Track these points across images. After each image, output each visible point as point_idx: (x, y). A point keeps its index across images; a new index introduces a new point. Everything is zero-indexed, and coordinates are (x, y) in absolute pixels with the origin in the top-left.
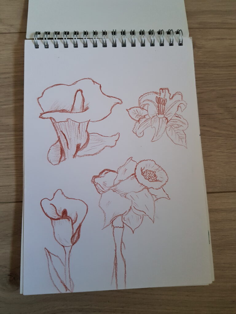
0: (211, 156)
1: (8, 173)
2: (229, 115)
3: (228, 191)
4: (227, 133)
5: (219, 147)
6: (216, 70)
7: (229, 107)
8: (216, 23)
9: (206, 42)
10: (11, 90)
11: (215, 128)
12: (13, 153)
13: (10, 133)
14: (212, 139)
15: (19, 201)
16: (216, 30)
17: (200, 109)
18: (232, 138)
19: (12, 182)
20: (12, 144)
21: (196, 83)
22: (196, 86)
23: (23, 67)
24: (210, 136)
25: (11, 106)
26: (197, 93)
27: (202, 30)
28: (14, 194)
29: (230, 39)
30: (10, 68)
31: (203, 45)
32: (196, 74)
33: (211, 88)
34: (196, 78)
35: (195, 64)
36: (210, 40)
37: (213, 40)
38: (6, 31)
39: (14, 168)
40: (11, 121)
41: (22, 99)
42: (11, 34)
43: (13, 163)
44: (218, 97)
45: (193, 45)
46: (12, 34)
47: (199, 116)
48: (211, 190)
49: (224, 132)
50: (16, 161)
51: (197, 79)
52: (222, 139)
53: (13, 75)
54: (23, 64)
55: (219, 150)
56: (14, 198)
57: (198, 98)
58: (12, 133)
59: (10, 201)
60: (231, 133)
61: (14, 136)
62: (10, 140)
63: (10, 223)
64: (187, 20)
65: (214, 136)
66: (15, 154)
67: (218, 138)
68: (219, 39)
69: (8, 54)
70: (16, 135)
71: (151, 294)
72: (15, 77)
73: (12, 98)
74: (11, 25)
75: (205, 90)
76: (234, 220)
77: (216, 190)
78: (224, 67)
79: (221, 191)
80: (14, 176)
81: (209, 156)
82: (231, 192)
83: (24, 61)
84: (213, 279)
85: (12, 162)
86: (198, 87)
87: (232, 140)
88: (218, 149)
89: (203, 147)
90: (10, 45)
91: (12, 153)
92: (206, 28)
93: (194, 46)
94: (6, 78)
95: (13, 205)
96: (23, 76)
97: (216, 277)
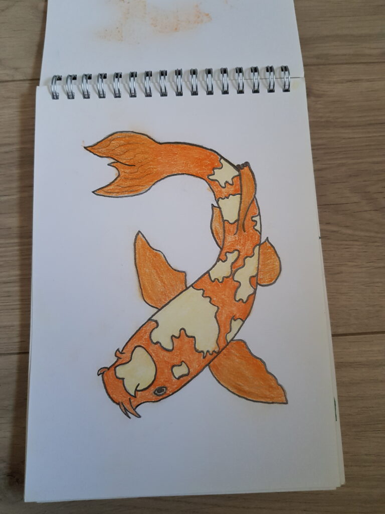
0: (341, 272)
1: (9, 305)
2: (371, 204)
3: (370, 331)
4: (367, 234)
5: (355, 259)
6: (347, 131)
7: (369, 192)
8: (345, 55)
9: (329, 87)
10: (15, 171)
11: (347, 227)
12: (18, 272)
13: (12, 241)
14: (341, 245)
15: (24, 352)
16: (346, 66)
17: (319, 196)
18: (376, 242)
19: (14, 320)
20: (16, 258)
21: (313, 154)
22: (313, 158)
23: (33, 134)
24: (338, 240)
25: (15, 197)
26: (315, 171)
27: (321, 67)
28: (17, 340)
29: (368, 81)
30: (13, 136)
31: (324, 91)
32: (312, 139)
33: (339, 162)
34: (312, 145)
35: (310, 122)
36: (336, 83)
37: (342, 83)
38: (7, 78)
39: (18, 298)
40: (13, 221)
41: (31, 186)
42: (15, 83)
43: (17, 289)
44: (350, 176)
45: (307, 92)
46: (18, 82)
47: (318, 208)
48: (341, 331)
49: (362, 234)
50: (21, 286)
51: (315, 148)
52: (359, 246)
53: (18, 147)
54: (34, 129)
55: (355, 264)
56: (18, 346)
57: (316, 178)
58: (16, 240)
59: (12, 352)
60: (373, 234)
61: (19, 246)
62: (13, 251)
63: (12, 388)
64: (302, 52)
65: (346, 240)
66: (20, 275)
67: (351, 243)
68: (350, 81)
69: (10, 114)
70: (21, 244)
71: (244, 507)
72: (21, 150)
73: (15, 185)
74: (16, 69)
75: (329, 164)
76: (382, 381)
77: (352, 331)
78: (360, 126)
79: (360, 332)
80: (18, 310)
81: (338, 273)
82: (377, 334)
83: (34, 125)
84: (343, 482)
85: (15, 288)
86: (315, 160)
87: (376, 246)
88: (352, 262)
89: (325, 260)
90: (14, 100)
91: (15, 273)
92: (329, 64)
93: (309, 93)
94: (6, 152)
95: (15, 358)
96: (33, 148)
97: (347, 478)
